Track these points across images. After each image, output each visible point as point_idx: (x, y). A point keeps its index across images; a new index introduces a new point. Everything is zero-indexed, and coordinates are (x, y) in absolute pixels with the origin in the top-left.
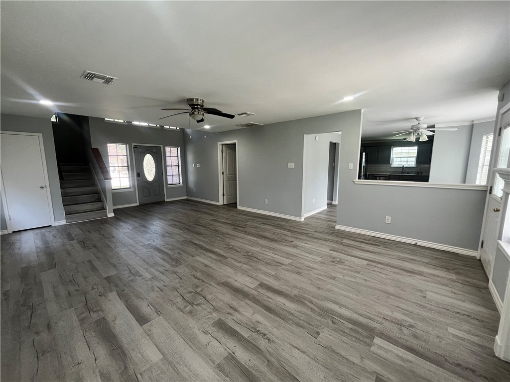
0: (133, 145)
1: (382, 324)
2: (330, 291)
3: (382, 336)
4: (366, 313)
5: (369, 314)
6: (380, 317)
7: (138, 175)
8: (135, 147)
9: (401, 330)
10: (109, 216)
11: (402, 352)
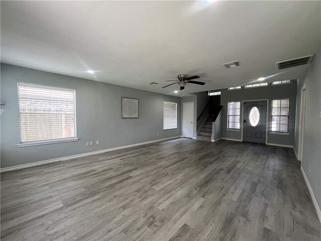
0: (243, 101)
1: (65, 213)
2: (110, 200)
3: (61, 209)
4: (78, 210)
5: (76, 211)
6: (69, 215)
7: (245, 121)
8: (245, 103)
9: (52, 221)
10: (212, 141)
11: (47, 211)
